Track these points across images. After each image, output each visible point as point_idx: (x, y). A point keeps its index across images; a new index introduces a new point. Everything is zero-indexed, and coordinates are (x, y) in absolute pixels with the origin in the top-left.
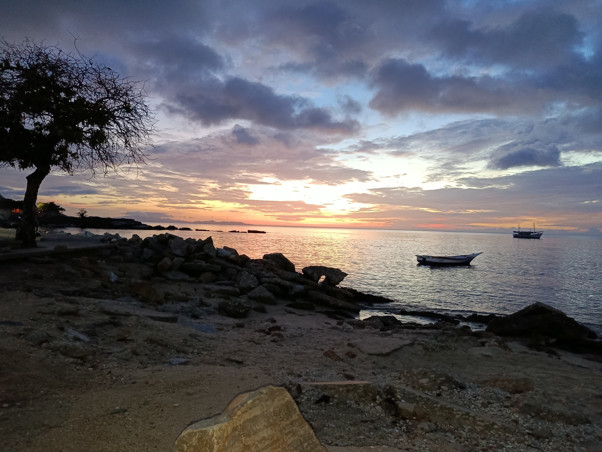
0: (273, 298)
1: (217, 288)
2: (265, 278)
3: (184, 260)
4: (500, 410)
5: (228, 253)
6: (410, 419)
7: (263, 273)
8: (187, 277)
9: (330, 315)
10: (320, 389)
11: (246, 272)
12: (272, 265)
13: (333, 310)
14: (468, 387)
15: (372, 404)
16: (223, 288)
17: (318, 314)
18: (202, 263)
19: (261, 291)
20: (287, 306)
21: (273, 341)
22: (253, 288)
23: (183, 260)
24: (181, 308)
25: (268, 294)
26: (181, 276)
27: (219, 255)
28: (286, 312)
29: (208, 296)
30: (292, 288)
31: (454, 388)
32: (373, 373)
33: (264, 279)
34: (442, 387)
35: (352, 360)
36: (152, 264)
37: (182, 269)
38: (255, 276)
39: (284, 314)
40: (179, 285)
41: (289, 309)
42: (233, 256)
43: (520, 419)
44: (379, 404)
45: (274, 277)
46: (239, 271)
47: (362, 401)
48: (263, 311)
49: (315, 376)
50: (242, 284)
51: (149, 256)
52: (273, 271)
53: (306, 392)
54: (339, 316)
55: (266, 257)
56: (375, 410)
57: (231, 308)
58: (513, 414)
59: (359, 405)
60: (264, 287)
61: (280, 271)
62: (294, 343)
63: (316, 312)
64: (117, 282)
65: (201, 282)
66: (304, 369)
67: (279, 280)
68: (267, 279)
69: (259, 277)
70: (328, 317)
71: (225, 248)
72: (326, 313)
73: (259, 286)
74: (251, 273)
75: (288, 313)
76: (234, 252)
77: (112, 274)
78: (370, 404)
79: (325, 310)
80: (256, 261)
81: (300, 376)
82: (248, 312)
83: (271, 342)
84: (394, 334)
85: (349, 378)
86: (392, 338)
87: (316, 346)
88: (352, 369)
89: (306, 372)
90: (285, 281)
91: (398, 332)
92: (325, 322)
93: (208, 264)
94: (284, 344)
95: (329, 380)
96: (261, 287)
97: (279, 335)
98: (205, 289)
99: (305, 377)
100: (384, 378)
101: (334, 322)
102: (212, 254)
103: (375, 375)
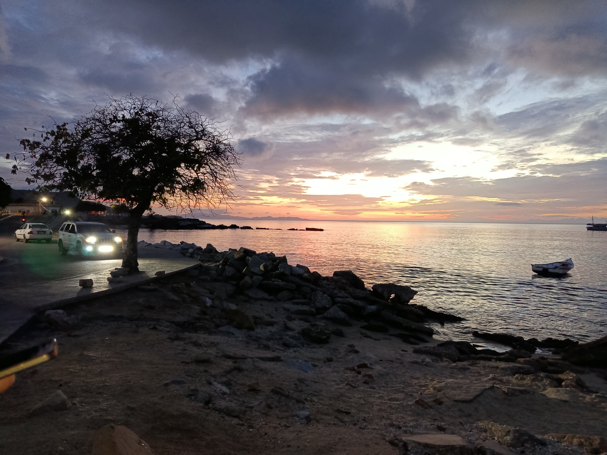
0: (347, 318)
1: (295, 308)
3: (263, 278)
5: (301, 271)
7: (335, 292)
8: (266, 295)
9: (406, 339)
10: (423, 446)
11: (321, 291)
12: (343, 283)
13: (406, 333)
14: (548, 443)
16: (301, 308)
17: (391, 337)
18: (279, 282)
19: (335, 311)
20: (362, 327)
21: (366, 383)
22: (328, 309)
23: (261, 278)
24: (270, 333)
25: (342, 314)
26: (261, 294)
27: (294, 273)
28: (362, 336)
29: (290, 319)
30: (364, 308)
31: (536, 445)
32: (461, 423)
33: (338, 299)
34: (525, 444)
35: (440, 407)
36: (234, 282)
37: (261, 287)
38: (329, 296)
39: (361, 338)
40: (261, 305)
41: (364, 331)
42: (306, 275)
45: (347, 297)
46: (313, 290)
48: (340, 334)
49: (411, 427)
50: (318, 305)
51: (230, 274)
52: (345, 289)
53: (411, 449)
54: (413, 340)
55: (336, 274)
57: (314, 335)
60: (338, 307)
61: (351, 290)
62: (384, 385)
63: (391, 335)
64: (212, 306)
65: (279, 300)
66: (401, 419)
67: (352, 300)
68: (340, 299)
69: (333, 297)
70: (403, 341)
71: (298, 266)
72: (400, 336)
73: (333, 305)
74: (324, 293)
75: (364, 336)
76: (307, 270)
77: (208, 299)
79: (398, 332)
80: (327, 278)
81: (400, 428)
82: (328, 338)
83: (364, 384)
84: (471, 367)
85: (441, 429)
86: (470, 372)
87: (403, 388)
88: (441, 418)
89: (404, 423)
90: (357, 301)
91: (474, 364)
92: (402, 349)
93: (285, 283)
94: (375, 386)
95: (424, 432)
96: (335, 307)
97: (370, 376)
98: (285, 309)
99: (404, 429)
100: (471, 429)
101: (410, 348)
102: (288, 272)
103: (463, 425)
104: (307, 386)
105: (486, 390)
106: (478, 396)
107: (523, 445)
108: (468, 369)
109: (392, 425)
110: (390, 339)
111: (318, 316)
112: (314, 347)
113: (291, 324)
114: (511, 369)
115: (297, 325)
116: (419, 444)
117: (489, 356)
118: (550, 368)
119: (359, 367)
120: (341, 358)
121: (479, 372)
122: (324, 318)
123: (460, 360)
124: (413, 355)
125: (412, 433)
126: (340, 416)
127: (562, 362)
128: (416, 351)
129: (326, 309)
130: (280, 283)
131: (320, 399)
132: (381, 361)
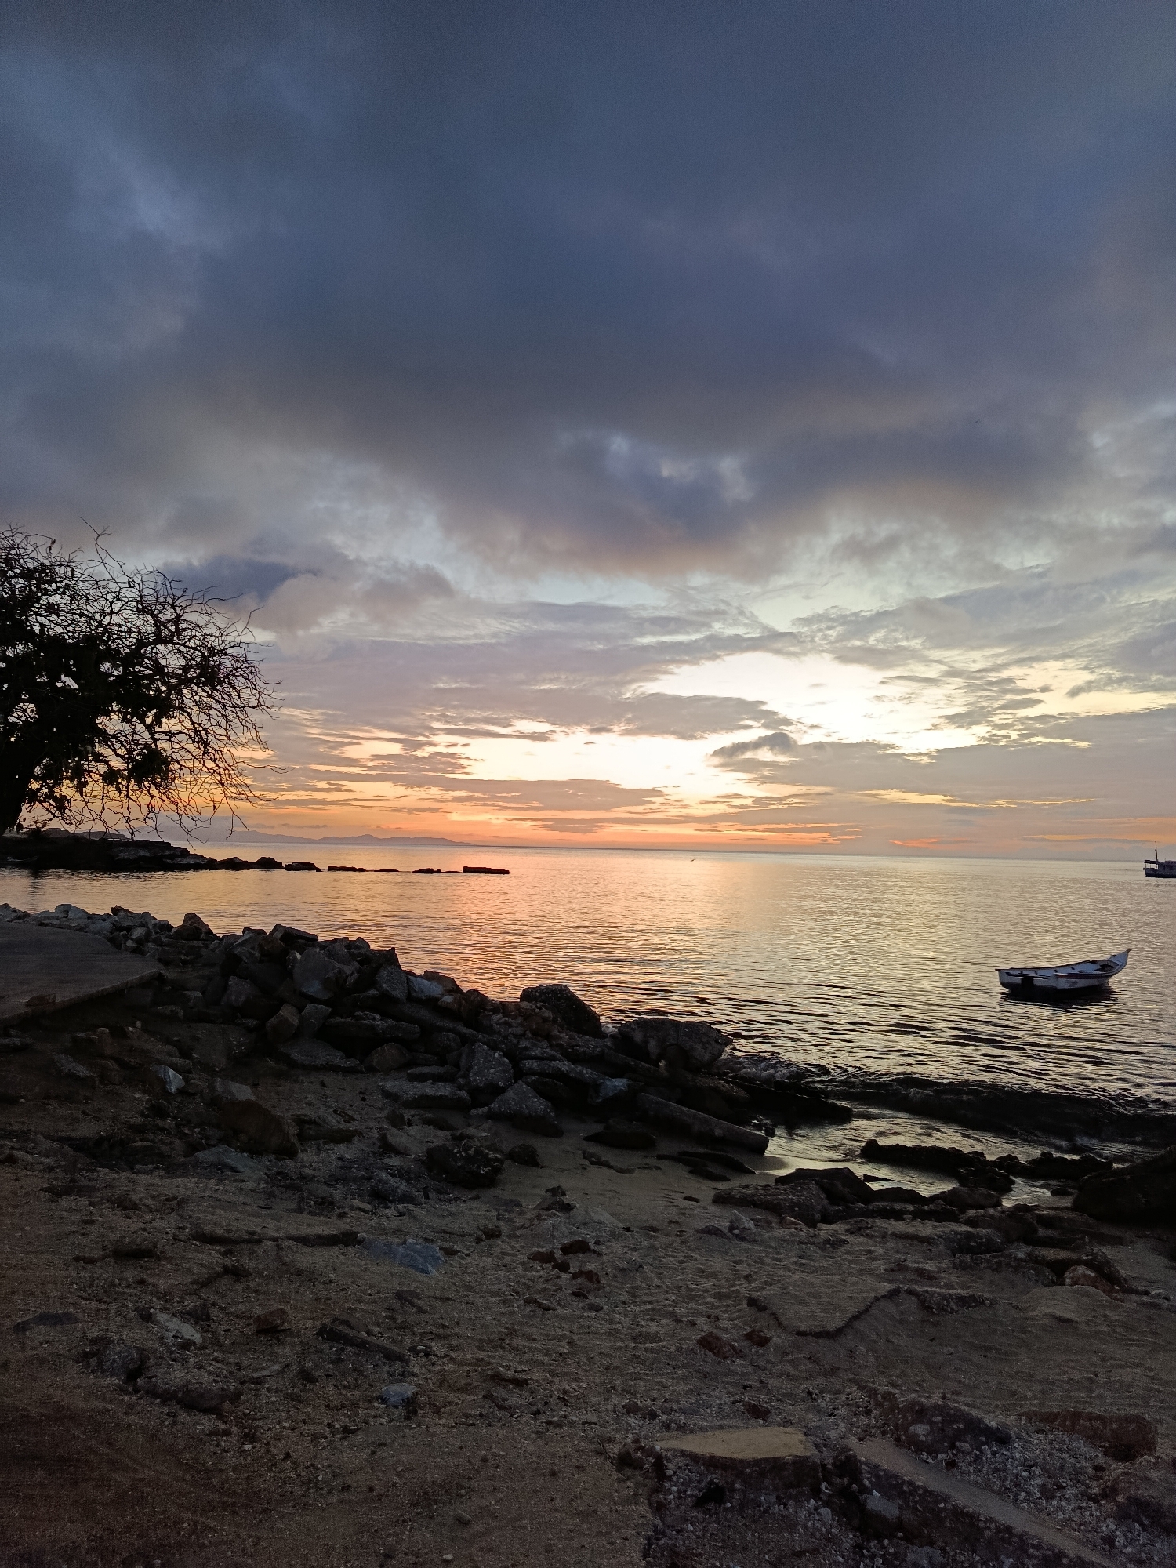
0: (552, 1114)
1: (414, 1089)
2: (529, 1061)
3: (330, 1010)
4: (1080, 1508)
5: (436, 989)
6: (891, 1537)
7: (524, 1044)
8: (337, 1058)
9: (698, 1168)
10: (703, 1464)
11: (484, 1044)
12: (545, 1020)
13: (701, 1150)
14: (1014, 1437)
15: (812, 1502)
16: (429, 1090)
17: (663, 1164)
18: (374, 1019)
19: (522, 1098)
20: (587, 1139)
21: (579, 1294)
22: (503, 1090)
23: (327, 1010)
24: (340, 1163)
25: (538, 1105)
26: (325, 1054)
27: (414, 994)
28: (587, 1162)
29: (397, 1121)
30: (597, 1087)
31: (983, 1444)
32: (810, 1393)
33: (528, 1063)
34: (958, 1444)
35: (761, 1351)
36: (252, 1022)
37: (326, 1034)
38: (506, 1055)
39: (584, 1168)
40: (323, 1084)
41: (593, 1148)
42: (448, 999)
43: (1118, 1533)
44: (827, 1504)
45: (554, 1058)
46: (465, 1040)
47: (791, 1497)
48: (528, 1159)
49: (683, 1411)
50: (476, 1079)
51: (243, 998)
52: (548, 1037)
53: (675, 1473)
54: (716, 1170)
55: (528, 994)
56: (817, 1518)
57: (459, 1164)
58: (1105, 1519)
59: (785, 1505)
60: (528, 1084)
61: (565, 1037)
62: (626, 1297)
63: (660, 1157)
64: (181, 1092)
65: (372, 1070)
66: (658, 1390)
67: (565, 1066)
68: (535, 1064)
69: (515, 1057)
70: (693, 1172)
71: (430, 974)
73: (516, 1081)
74: (494, 1048)
75: (592, 1163)
76: (452, 987)
77: (171, 1072)
78: (808, 1502)
79: (682, 1147)
80: (503, 1006)
81: (653, 1415)
82: (497, 1171)
83: (574, 1298)
84: (850, 1239)
85: (758, 1413)
86: (848, 1253)
87: (675, 1304)
88: (761, 1382)
89: (666, 1401)
90: (579, 1068)
91: (860, 1229)
92: (684, 1195)
93: (390, 1021)
94: (602, 1301)
95: (716, 1422)
96: (521, 1086)
97: (590, 1276)
98: (387, 1094)
99: (665, 1417)
100: (834, 1409)
101: (705, 1190)
102: (398, 993)
103: (814, 1400)
104: (421, 1311)
105: (877, 1299)
106: (857, 1317)
107: (953, 1446)
108: (845, 1242)
109: (632, 1409)
110: (658, 1168)
111: (474, 1112)
112: (456, 1199)
113: (396, 1137)
114: (947, 1239)
115: (416, 1139)
116: (695, 1458)
117: (897, 1206)
118: (1042, 1232)
119: (566, 1250)
120: (522, 1227)
121: (870, 1252)
122: (491, 1116)
123: (827, 1219)
124: (714, 1209)
125: (682, 1428)
126: (499, 1393)
127: (1072, 1215)
128: (720, 1200)
129: (496, 1091)
130: (379, 1022)
131: (452, 1348)
132: (628, 1229)
